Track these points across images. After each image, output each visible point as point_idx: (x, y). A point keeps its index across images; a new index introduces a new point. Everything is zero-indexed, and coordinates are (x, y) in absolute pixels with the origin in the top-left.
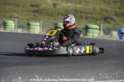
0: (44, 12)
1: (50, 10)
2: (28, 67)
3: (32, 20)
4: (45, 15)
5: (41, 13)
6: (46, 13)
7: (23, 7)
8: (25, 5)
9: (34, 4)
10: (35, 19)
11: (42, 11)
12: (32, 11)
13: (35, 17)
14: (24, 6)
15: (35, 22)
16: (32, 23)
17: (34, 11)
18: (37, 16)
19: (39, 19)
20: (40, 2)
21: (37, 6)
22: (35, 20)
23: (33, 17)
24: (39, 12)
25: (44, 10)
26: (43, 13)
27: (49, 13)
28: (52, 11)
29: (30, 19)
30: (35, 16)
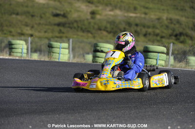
0: (75, 25)
1: (86, 22)
2: (50, 116)
3: (56, 39)
4: (77, 31)
5: (71, 28)
6: (78, 27)
7: (41, 17)
8: (44, 14)
9: (58, 12)
10: (61, 37)
11: (73, 24)
12: (55, 25)
13: (61, 35)
14: (43, 16)
15: (61, 43)
16: (55, 44)
17: (59, 25)
18: (63, 33)
19: (66, 37)
20: (68, 10)
21: (64, 16)
22: (60, 39)
23: (57, 35)
24: (67, 25)
25: (76, 21)
26: (75, 28)
27: (84, 27)
28: (90, 23)
29: (53, 37)
30: (60, 31)
